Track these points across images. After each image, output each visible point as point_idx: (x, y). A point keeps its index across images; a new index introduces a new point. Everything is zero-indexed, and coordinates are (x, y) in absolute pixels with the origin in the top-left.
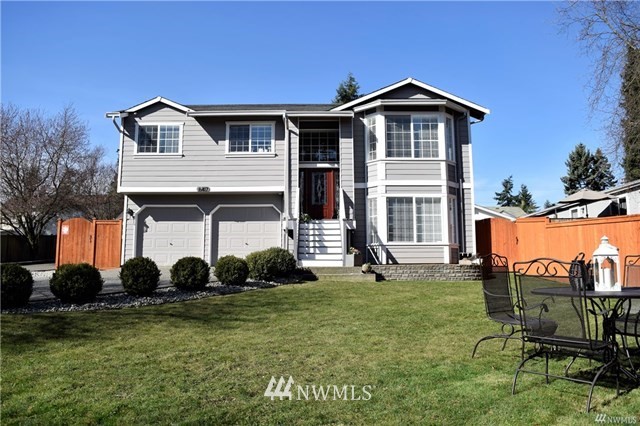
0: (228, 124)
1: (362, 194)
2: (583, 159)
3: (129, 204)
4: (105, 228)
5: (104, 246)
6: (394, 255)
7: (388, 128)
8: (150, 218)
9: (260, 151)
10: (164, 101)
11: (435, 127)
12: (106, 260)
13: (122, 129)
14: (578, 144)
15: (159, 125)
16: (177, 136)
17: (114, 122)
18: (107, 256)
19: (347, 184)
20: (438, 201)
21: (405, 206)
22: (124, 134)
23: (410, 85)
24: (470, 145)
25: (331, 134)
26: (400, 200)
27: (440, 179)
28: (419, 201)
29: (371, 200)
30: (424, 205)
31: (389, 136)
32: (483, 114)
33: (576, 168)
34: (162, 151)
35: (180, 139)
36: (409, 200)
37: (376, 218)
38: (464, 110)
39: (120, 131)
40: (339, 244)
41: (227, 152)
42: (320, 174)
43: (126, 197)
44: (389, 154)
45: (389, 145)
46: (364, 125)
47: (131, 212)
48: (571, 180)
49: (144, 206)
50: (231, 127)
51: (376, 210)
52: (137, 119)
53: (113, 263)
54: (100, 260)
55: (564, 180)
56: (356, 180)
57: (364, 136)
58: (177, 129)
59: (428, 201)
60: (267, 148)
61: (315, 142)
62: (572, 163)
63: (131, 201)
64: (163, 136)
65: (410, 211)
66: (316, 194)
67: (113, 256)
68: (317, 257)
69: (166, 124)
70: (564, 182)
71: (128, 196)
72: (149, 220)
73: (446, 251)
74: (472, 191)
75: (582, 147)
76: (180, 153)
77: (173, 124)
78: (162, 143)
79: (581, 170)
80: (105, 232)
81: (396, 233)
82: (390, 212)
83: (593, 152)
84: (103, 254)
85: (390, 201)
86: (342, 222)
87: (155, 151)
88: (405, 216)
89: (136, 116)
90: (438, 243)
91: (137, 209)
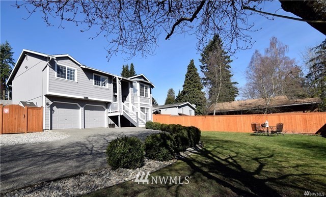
0: (94, 74)
4: (33, 111)
5: (33, 120)
8: (55, 107)
10: (70, 57)
12: (34, 127)
15: (67, 66)
18: (35, 125)
22: (50, 66)
34: (68, 79)
35: (75, 75)
41: (94, 85)
43: (44, 96)
44: (141, 94)
47: (48, 104)
49: (54, 102)
50: (95, 75)
53: (38, 129)
54: (31, 127)
58: (74, 71)
63: (47, 99)
64: (68, 72)
67: (38, 125)
69: (70, 67)
71: (46, 96)
72: (55, 108)
76: (76, 81)
77: (73, 68)
78: (68, 75)
80: (33, 113)
84: (32, 124)
87: (65, 78)
89: (56, 60)
91: (50, 103)
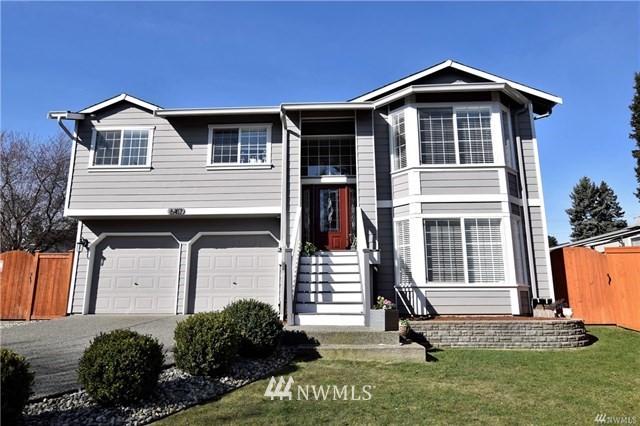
0: (211, 128)
1: (386, 215)
2: (589, 191)
3: (85, 233)
4: (50, 263)
5: (47, 288)
6: (432, 302)
7: (422, 125)
8: (109, 248)
9: (253, 162)
10: (129, 99)
11: (487, 122)
12: (48, 307)
13: (75, 135)
14: (582, 177)
15: (123, 129)
16: (145, 143)
17: (61, 124)
18: (49, 300)
19: (367, 202)
20: (497, 222)
21: (448, 231)
22: (77, 141)
23: (449, 69)
24: (534, 140)
25: (344, 142)
26: (442, 223)
27: (498, 193)
28: (469, 223)
29: (399, 223)
30: (476, 230)
31: (423, 136)
32: (553, 104)
33: (582, 200)
34: (125, 162)
35: (149, 147)
36: (455, 223)
37: (408, 249)
38: (525, 99)
39: (73, 138)
40: (357, 287)
41: (209, 163)
42: (330, 192)
43: (80, 223)
44: (424, 160)
45: (424, 148)
46: (388, 124)
47: (85, 243)
48: (576, 212)
49: (103, 235)
50: (216, 132)
51: (407, 236)
52: (94, 122)
53: (57, 310)
54: (40, 305)
55: (569, 212)
56: (379, 198)
57: (388, 138)
58: (145, 135)
59: (483, 223)
60: (261, 157)
61: (324, 151)
62: (576, 196)
63: (86, 229)
64: (127, 143)
65: (456, 238)
66: (326, 217)
67: (58, 300)
68: (320, 308)
69: (132, 129)
70: (570, 214)
71: (83, 222)
72: (107, 251)
73: (514, 295)
74: (542, 209)
75: (586, 180)
76: (148, 165)
77: (141, 129)
78: (126, 152)
79: (586, 202)
80: (50, 267)
81: (438, 269)
82: (428, 238)
83: (598, 185)
84: (45, 298)
85: (428, 224)
86: (362, 255)
87: (117, 163)
88: (450, 244)
89: (94, 119)
90: (500, 284)
91: (93, 238)
